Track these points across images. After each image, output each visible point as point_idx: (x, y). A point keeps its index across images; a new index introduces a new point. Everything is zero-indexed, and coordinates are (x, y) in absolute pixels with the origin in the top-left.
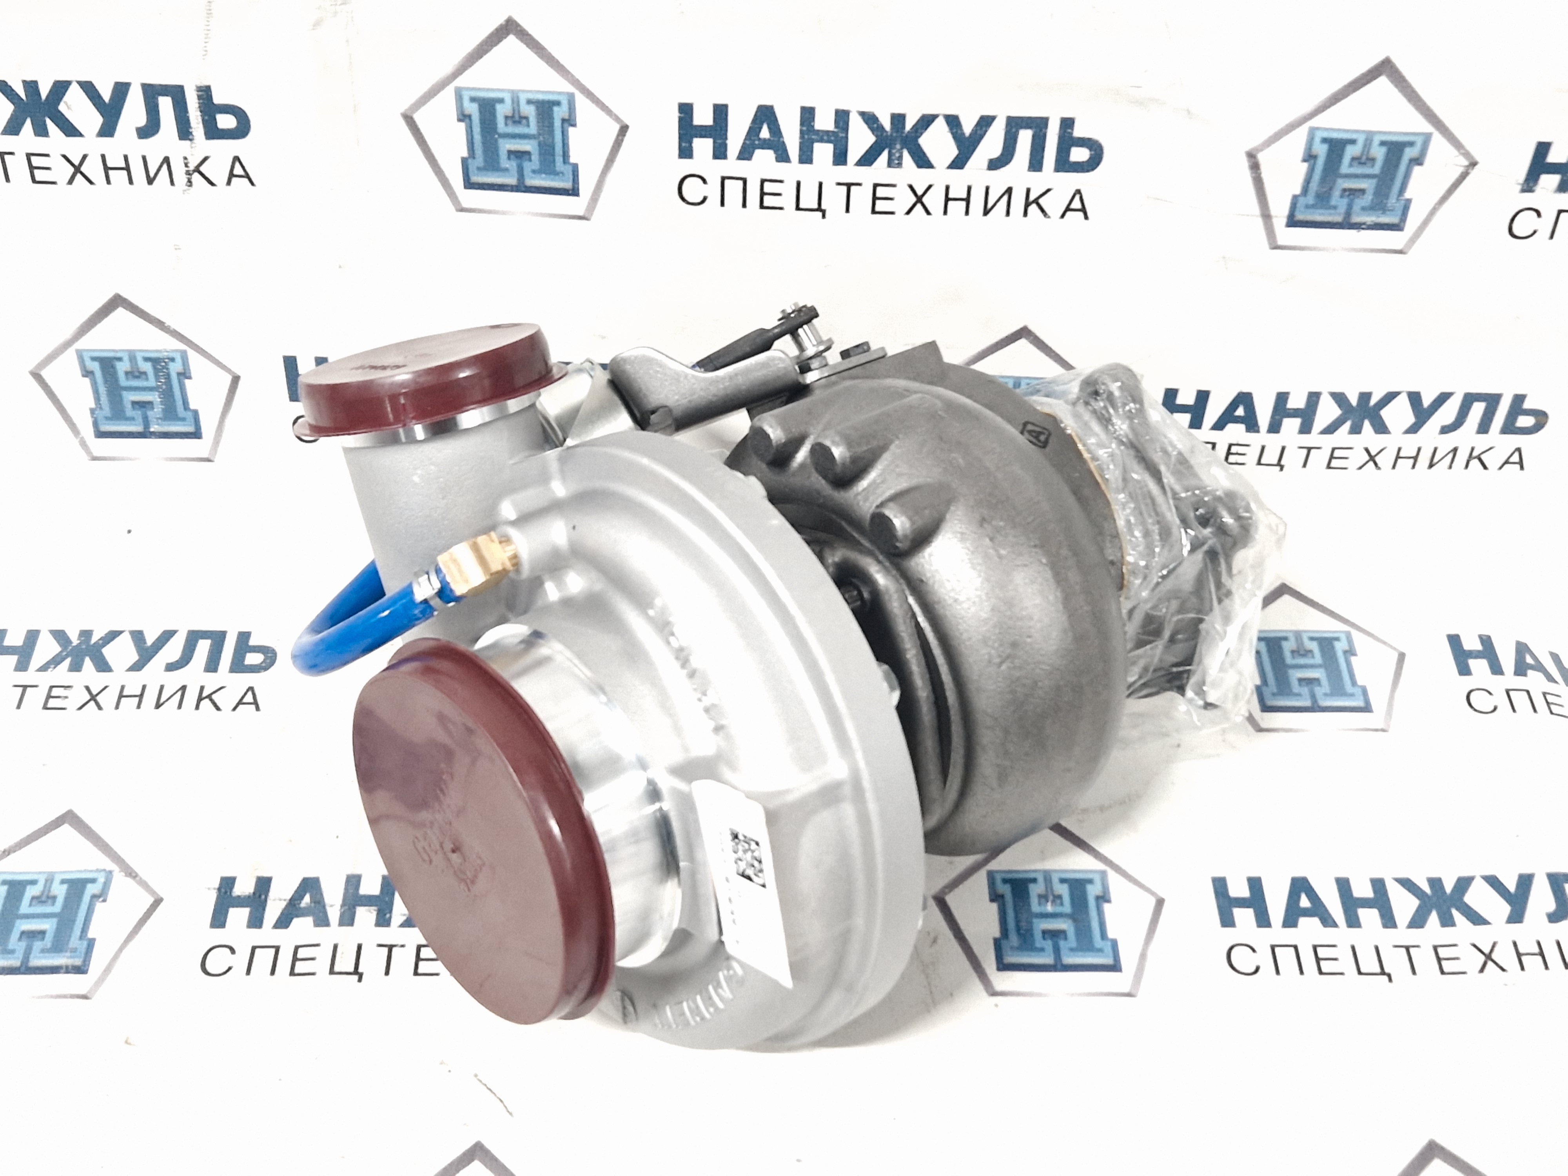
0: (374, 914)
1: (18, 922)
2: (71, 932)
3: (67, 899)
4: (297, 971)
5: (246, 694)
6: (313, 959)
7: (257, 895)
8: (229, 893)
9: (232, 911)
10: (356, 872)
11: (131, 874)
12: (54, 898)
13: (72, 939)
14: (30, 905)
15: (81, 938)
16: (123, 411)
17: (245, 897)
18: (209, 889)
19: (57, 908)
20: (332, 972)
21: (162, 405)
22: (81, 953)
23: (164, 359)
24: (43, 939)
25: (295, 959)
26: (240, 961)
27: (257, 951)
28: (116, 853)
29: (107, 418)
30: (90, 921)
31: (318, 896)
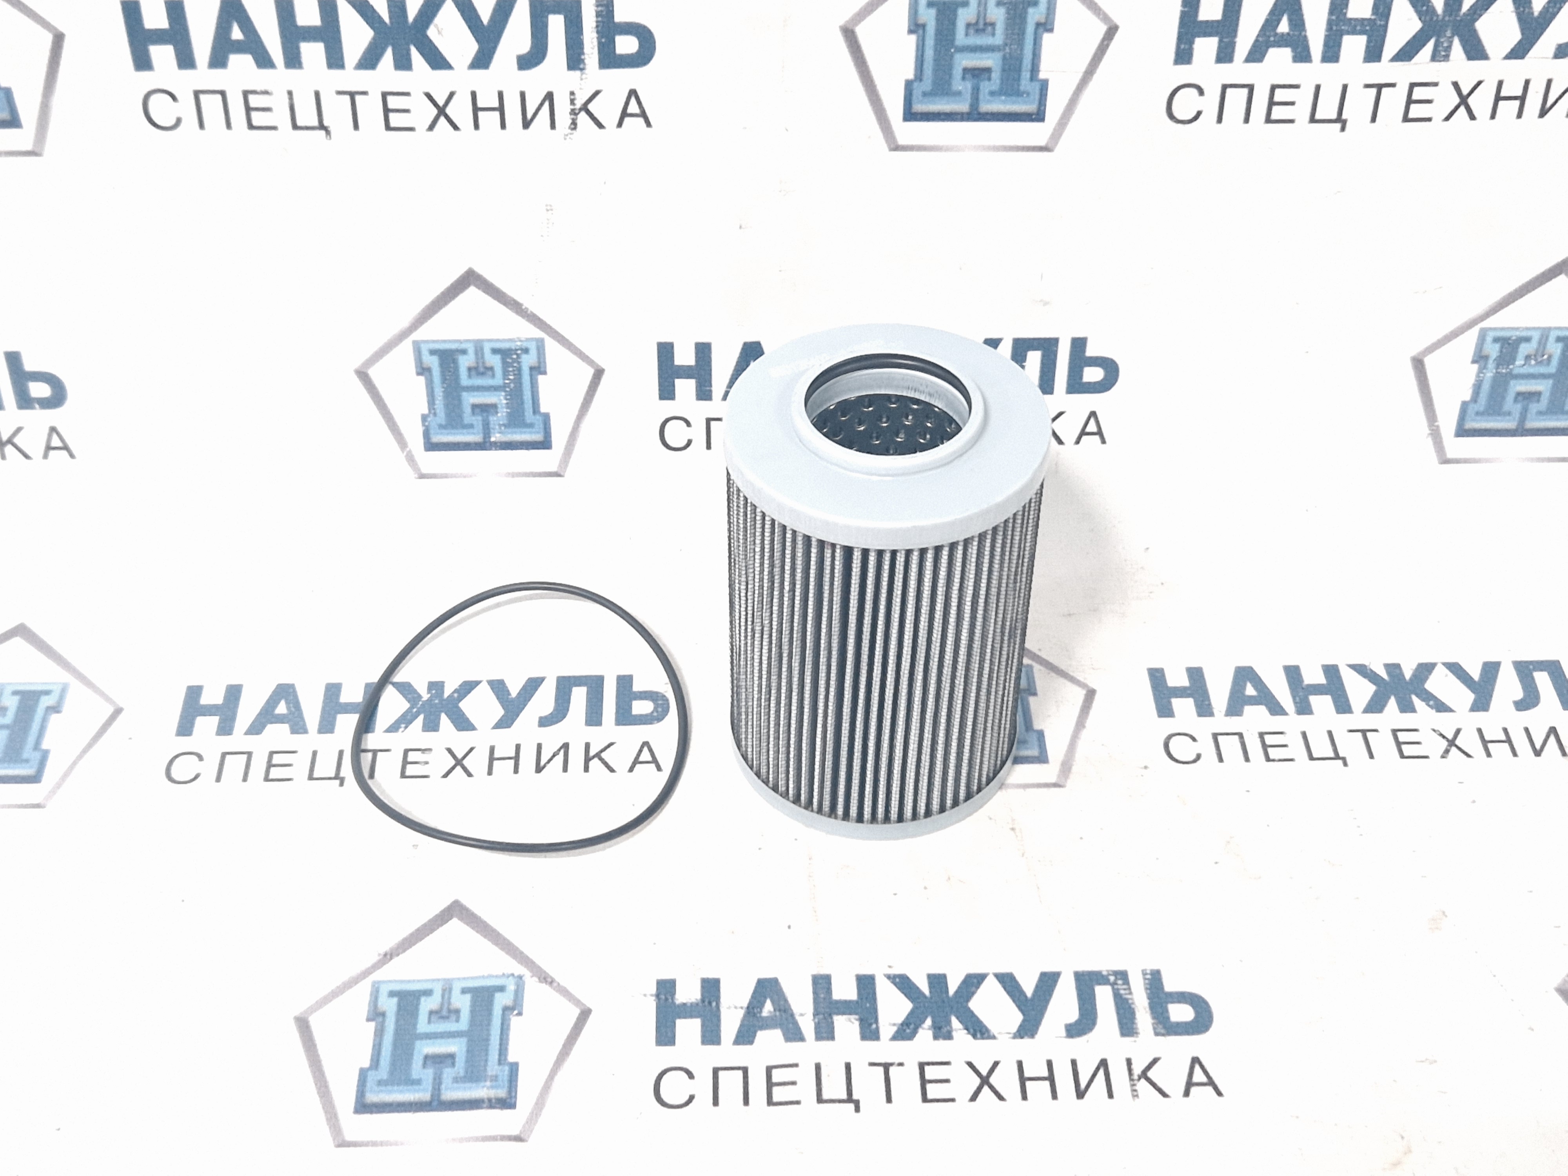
0: (857, 1023)
1: (418, 1043)
2: (487, 1055)
3: (473, 1012)
4: (776, 1099)
5: (640, 751)
6: (794, 1083)
7: (706, 1003)
8: (670, 1000)
9: (680, 1023)
10: (824, 971)
11: (545, 979)
12: (457, 1012)
13: (489, 1063)
14: (429, 1022)
15: (500, 1063)
16: (461, 417)
17: (692, 1004)
18: (645, 995)
19: (463, 1024)
20: (820, 1100)
21: (507, 408)
22: (502, 1081)
23: (517, 350)
24: (453, 1065)
25: (770, 1085)
26: (702, 1086)
27: (721, 1074)
28: (522, 953)
29: (441, 427)
30: (507, 1039)
31: (782, 1003)
